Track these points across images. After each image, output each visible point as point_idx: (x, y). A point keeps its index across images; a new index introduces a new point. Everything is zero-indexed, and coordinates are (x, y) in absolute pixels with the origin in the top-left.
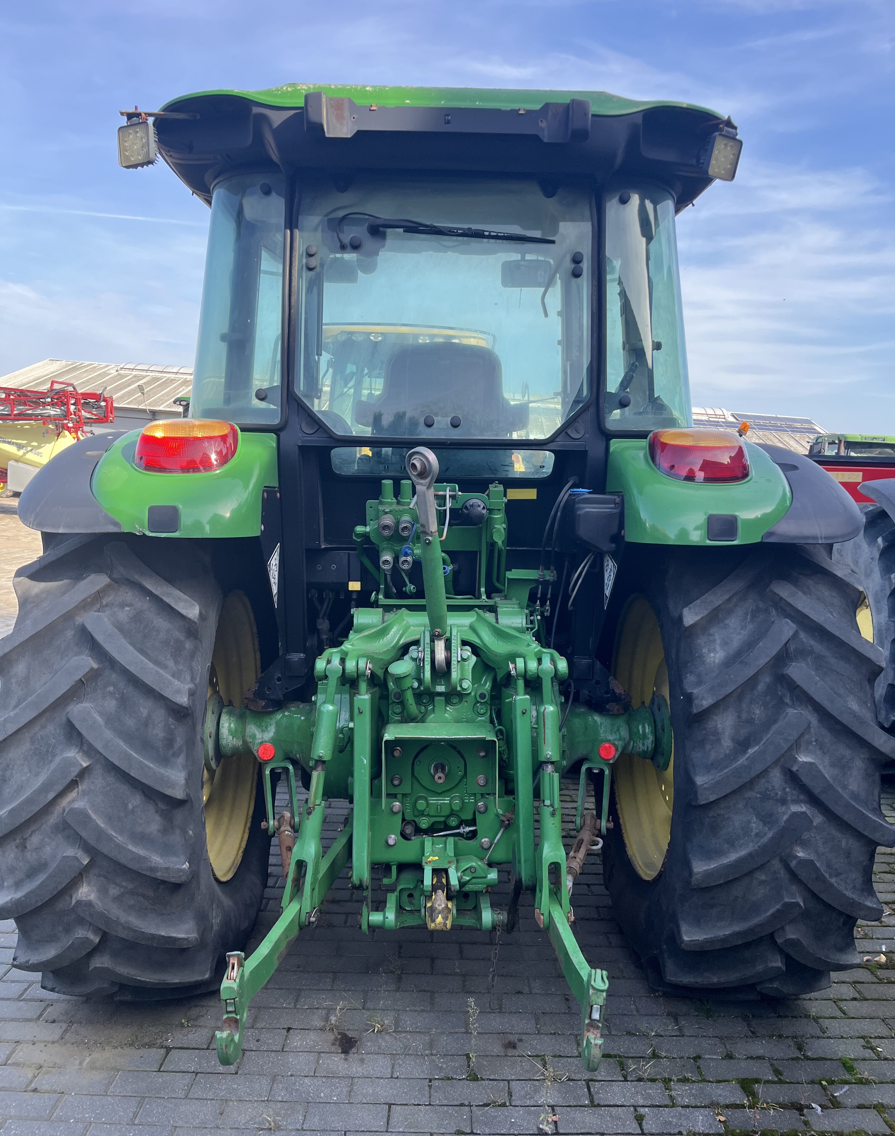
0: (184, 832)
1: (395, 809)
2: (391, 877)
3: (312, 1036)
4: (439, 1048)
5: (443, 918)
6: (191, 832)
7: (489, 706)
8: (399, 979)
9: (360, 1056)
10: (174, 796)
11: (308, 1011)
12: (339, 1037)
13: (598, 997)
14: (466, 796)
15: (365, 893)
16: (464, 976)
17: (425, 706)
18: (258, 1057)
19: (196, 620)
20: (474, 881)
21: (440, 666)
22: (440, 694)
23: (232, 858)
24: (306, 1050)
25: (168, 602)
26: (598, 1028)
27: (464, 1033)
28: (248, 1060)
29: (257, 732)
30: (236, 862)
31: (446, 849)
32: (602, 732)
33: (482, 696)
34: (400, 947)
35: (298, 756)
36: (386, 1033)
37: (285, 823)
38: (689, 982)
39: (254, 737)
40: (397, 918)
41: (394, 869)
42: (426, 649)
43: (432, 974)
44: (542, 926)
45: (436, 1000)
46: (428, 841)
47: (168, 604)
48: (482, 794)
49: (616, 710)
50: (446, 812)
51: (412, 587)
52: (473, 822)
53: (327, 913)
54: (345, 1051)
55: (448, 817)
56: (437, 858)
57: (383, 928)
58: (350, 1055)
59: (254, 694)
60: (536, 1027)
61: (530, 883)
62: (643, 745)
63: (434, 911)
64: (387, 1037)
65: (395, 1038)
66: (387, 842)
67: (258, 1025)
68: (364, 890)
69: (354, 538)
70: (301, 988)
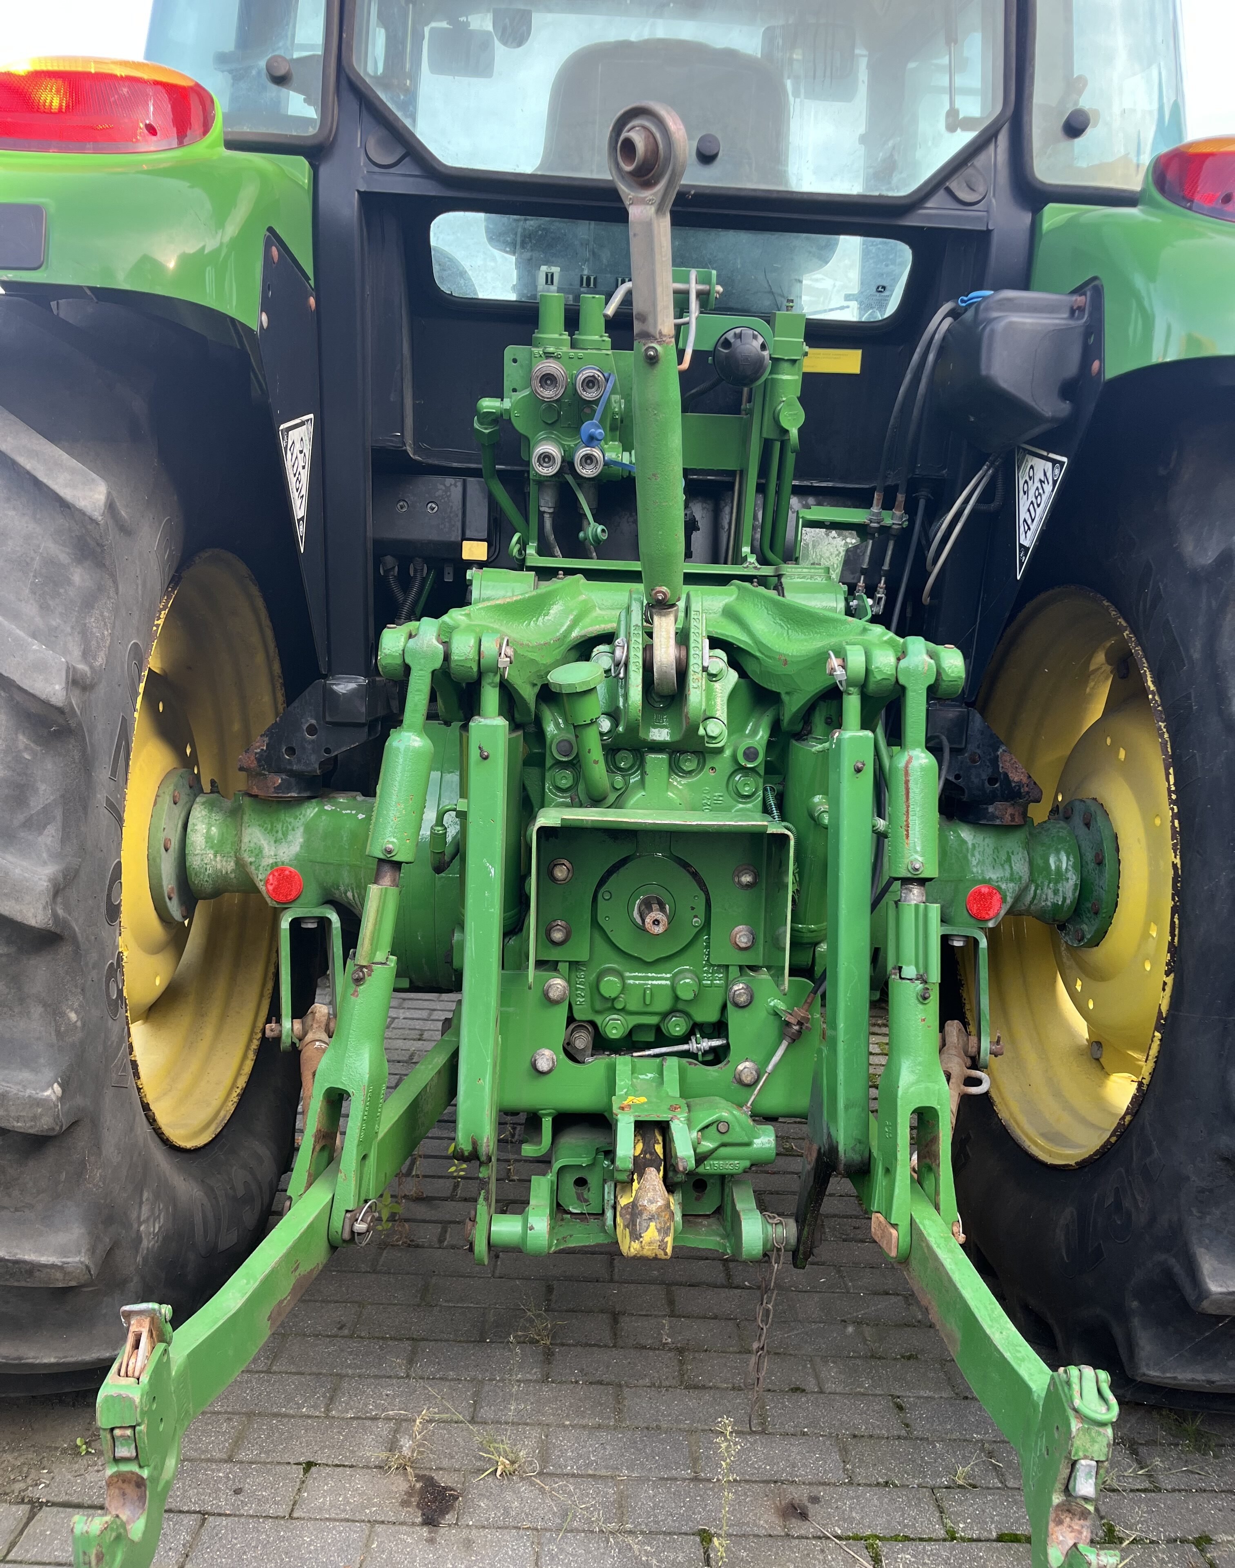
0: (54, 1011)
1: (554, 994)
2: (541, 1143)
3: (360, 1481)
4: (640, 1516)
5: (659, 1231)
6: (73, 1016)
7: (761, 781)
8: (548, 1356)
9: (465, 1533)
10: (19, 918)
11: (355, 1423)
12: (419, 1485)
13: (1093, 1441)
14: (707, 972)
15: (483, 1173)
16: (681, 1351)
17: (623, 776)
18: (233, 1531)
19: (97, 515)
20: (723, 1151)
21: (664, 675)
22: (658, 747)
23: (216, 1103)
24: (343, 1516)
25: (28, 467)
26: (1084, 1514)
27: (692, 1480)
28: (211, 1538)
29: (264, 843)
30: (222, 1113)
31: (661, 1082)
32: (974, 863)
33: (750, 754)
34: (550, 1289)
35: (350, 894)
36: (522, 1479)
37: (315, 1026)
38: (1193, 1380)
39: (258, 852)
40: (552, 1229)
41: (547, 1124)
42: (633, 639)
43: (614, 1346)
44: (893, 1254)
45: (626, 1403)
46: (623, 1063)
47: (28, 473)
48: (741, 968)
49: (1008, 817)
50: (663, 1004)
51: (600, 528)
52: (719, 1028)
53: (407, 1220)
54: (430, 1521)
55: (665, 1015)
56: (643, 1099)
57: (521, 1252)
58: (442, 1531)
59: (259, 760)
60: (845, 1470)
61: (857, 1157)
62: (1056, 892)
63: (641, 1213)
64: (523, 1487)
65: (542, 1490)
66: (534, 1065)
67: (242, 1456)
68: (482, 1164)
69: (477, 425)
70: (344, 1372)
